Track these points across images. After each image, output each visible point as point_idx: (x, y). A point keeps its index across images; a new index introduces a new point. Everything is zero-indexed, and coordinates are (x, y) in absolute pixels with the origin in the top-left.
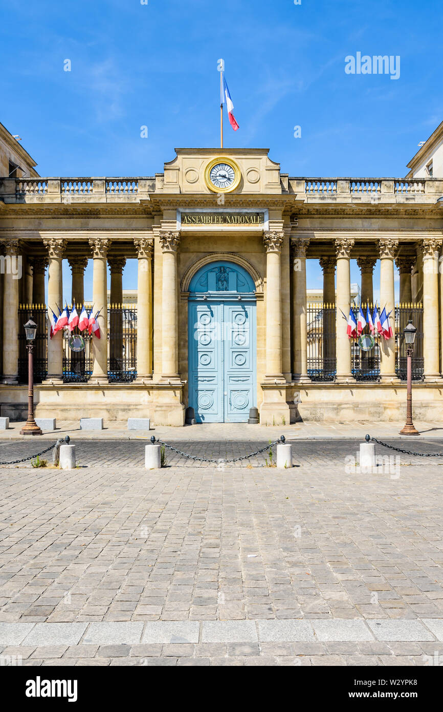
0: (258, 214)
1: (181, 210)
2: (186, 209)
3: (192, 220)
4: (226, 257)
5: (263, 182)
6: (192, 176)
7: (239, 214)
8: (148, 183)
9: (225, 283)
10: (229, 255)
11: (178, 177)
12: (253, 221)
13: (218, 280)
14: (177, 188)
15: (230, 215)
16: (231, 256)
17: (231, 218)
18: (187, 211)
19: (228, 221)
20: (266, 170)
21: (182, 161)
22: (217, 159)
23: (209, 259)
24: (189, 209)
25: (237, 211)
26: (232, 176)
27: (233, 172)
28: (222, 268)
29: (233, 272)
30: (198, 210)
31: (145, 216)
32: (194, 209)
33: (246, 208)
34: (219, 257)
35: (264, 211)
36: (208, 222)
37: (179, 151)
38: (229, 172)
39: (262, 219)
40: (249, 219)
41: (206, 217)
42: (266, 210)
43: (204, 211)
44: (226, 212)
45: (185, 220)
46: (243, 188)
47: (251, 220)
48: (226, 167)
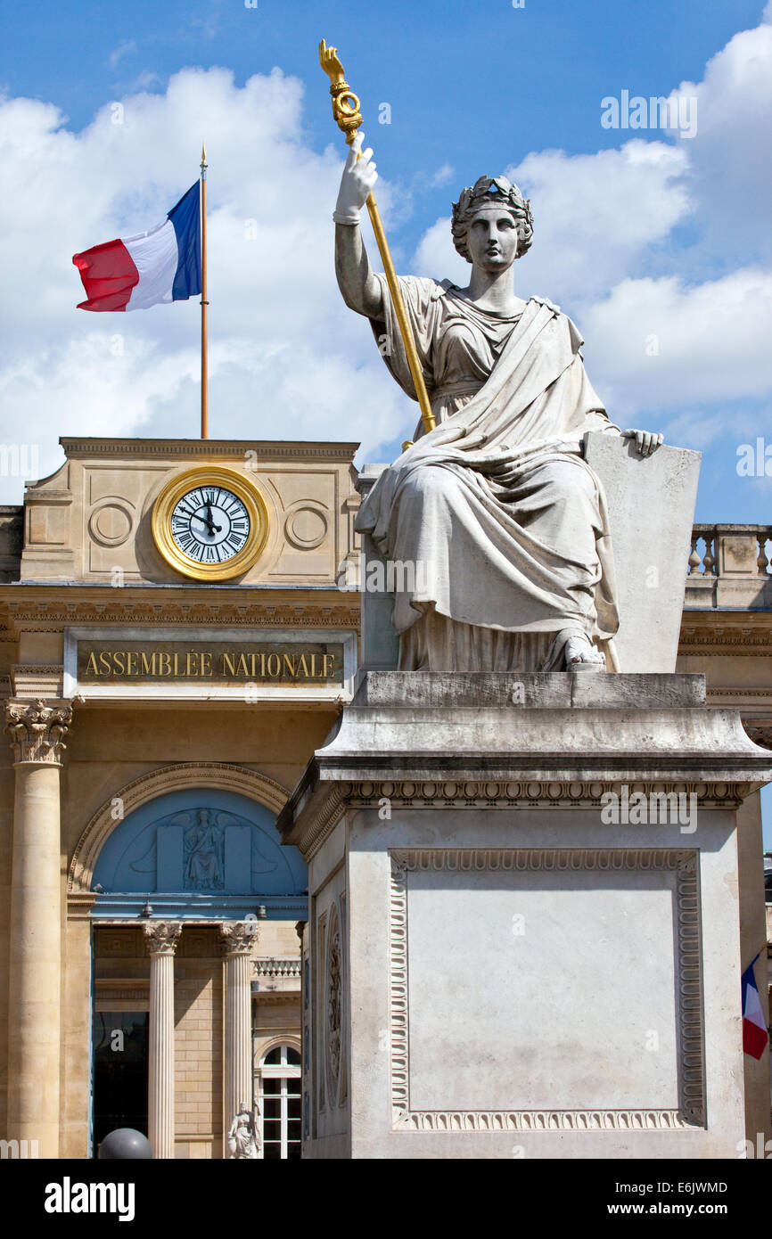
0: (323, 648)
1: (79, 632)
2: (93, 628)
3: (114, 665)
4: (218, 779)
5: (341, 546)
6: (111, 524)
7: (263, 647)
9: (214, 859)
10: (227, 773)
11: (69, 527)
12: (310, 669)
13: (192, 849)
15: (236, 649)
16: (235, 774)
17: (239, 658)
18: (98, 635)
19: (228, 668)
21: (83, 477)
22: (195, 472)
23: (161, 784)
24: (105, 629)
25: (258, 637)
26: (242, 526)
27: (243, 513)
28: (204, 813)
29: (241, 825)
30: (132, 634)
32: (119, 629)
33: (284, 630)
34: (195, 778)
35: (342, 638)
36: (165, 670)
37: (74, 447)
38: (232, 513)
39: (337, 665)
40: (297, 663)
41: (158, 655)
42: (349, 635)
43: (153, 637)
44: (221, 639)
45: (92, 666)
46: (276, 565)
47: (303, 669)
48: (222, 497)
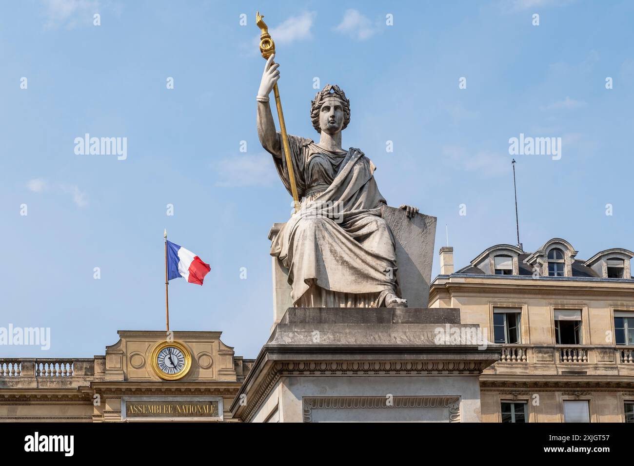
0: (211, 403)
1: (126, 398)
2: (131, 397)
3: (138, 409)
5: (217, 368)
6: (137, 361)
7: (191, 403)
8: (85, 365)
11: (122, 362)
12: (206, 410)
14: (121, 374)
15: (181, 404)
17: (182, 407)
18: (133, 399)
19: (178, 410)
20: (219, 354)
21: (126, 344)
22: (165, 342)
24: (135, 397)
25: (188, 399)
26: (182, 361)
27: (182, 356)
30: (145, 399)
31: (82, 402)
32: (140, 397)
33: (198, 397)
35: (217, 399)
36: (156, 411)
37: (123, 334)
38: (179, 356)
39: (216, 409)
40: (202, 408)
41: (154, 406)
42: (220, 398)
43: (152, 400)
44: (176, 400)
45: (131, 410)
46: (194, 374)
47: (204, 410)
48: (175, 350)
